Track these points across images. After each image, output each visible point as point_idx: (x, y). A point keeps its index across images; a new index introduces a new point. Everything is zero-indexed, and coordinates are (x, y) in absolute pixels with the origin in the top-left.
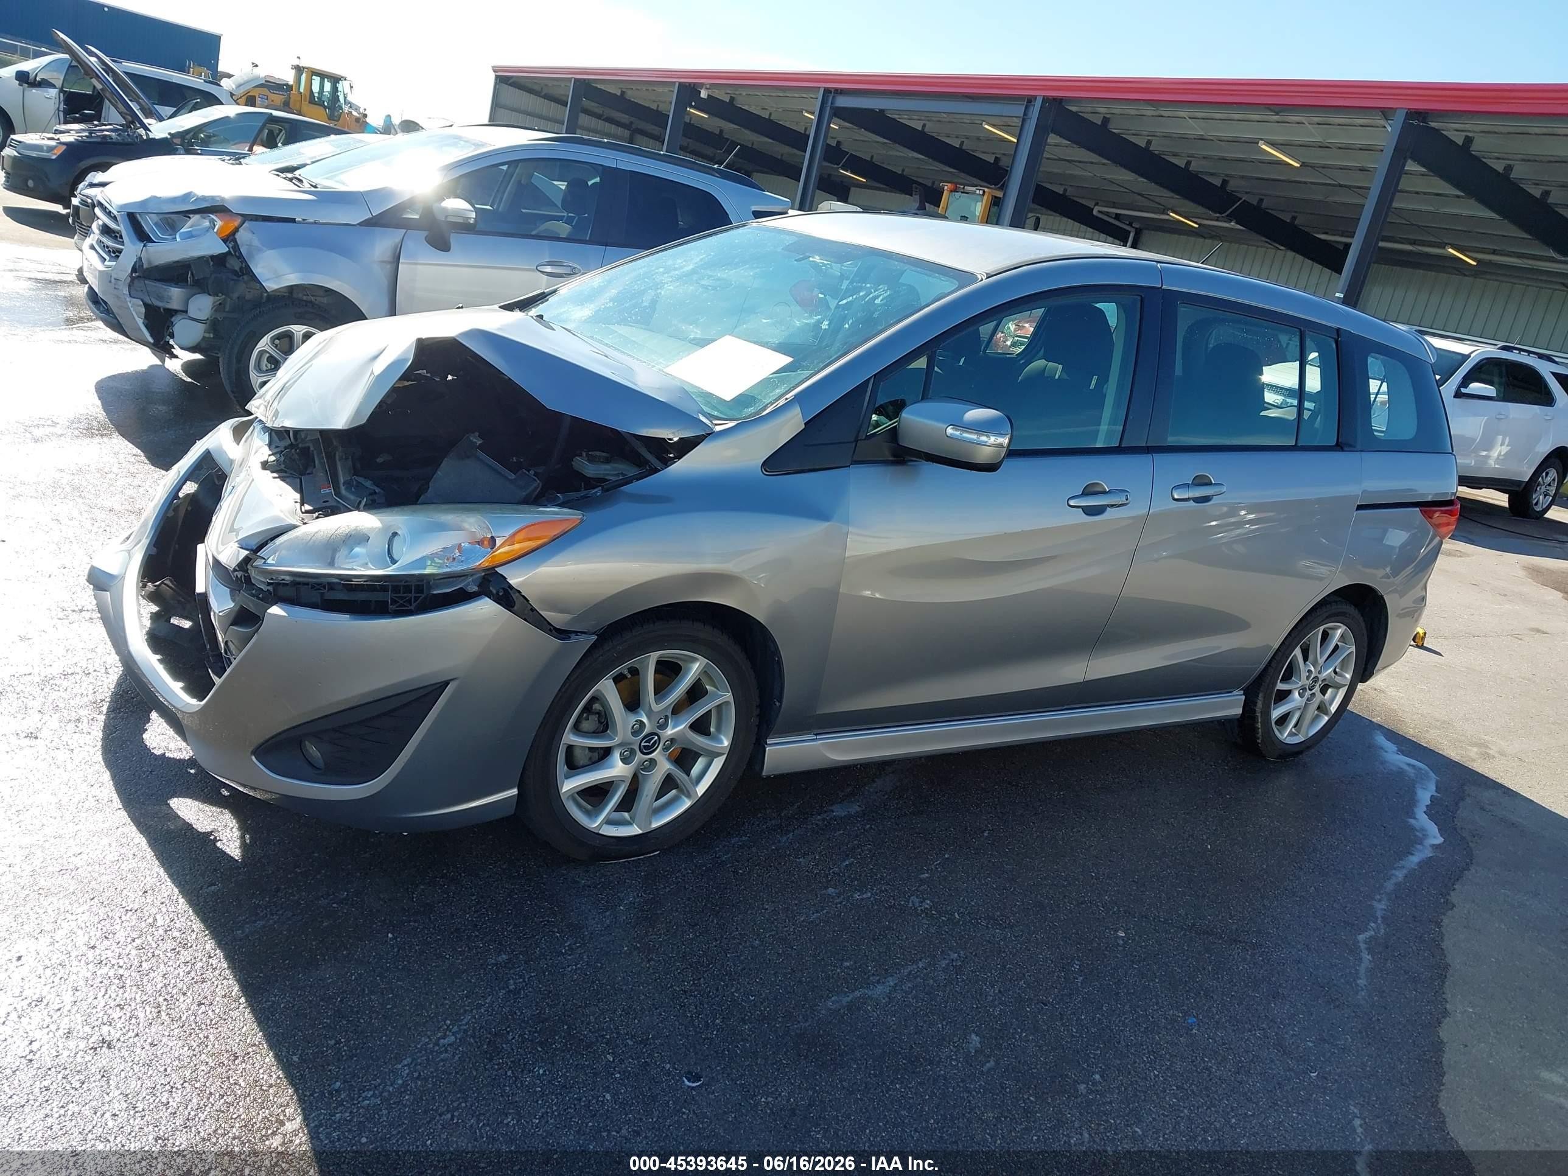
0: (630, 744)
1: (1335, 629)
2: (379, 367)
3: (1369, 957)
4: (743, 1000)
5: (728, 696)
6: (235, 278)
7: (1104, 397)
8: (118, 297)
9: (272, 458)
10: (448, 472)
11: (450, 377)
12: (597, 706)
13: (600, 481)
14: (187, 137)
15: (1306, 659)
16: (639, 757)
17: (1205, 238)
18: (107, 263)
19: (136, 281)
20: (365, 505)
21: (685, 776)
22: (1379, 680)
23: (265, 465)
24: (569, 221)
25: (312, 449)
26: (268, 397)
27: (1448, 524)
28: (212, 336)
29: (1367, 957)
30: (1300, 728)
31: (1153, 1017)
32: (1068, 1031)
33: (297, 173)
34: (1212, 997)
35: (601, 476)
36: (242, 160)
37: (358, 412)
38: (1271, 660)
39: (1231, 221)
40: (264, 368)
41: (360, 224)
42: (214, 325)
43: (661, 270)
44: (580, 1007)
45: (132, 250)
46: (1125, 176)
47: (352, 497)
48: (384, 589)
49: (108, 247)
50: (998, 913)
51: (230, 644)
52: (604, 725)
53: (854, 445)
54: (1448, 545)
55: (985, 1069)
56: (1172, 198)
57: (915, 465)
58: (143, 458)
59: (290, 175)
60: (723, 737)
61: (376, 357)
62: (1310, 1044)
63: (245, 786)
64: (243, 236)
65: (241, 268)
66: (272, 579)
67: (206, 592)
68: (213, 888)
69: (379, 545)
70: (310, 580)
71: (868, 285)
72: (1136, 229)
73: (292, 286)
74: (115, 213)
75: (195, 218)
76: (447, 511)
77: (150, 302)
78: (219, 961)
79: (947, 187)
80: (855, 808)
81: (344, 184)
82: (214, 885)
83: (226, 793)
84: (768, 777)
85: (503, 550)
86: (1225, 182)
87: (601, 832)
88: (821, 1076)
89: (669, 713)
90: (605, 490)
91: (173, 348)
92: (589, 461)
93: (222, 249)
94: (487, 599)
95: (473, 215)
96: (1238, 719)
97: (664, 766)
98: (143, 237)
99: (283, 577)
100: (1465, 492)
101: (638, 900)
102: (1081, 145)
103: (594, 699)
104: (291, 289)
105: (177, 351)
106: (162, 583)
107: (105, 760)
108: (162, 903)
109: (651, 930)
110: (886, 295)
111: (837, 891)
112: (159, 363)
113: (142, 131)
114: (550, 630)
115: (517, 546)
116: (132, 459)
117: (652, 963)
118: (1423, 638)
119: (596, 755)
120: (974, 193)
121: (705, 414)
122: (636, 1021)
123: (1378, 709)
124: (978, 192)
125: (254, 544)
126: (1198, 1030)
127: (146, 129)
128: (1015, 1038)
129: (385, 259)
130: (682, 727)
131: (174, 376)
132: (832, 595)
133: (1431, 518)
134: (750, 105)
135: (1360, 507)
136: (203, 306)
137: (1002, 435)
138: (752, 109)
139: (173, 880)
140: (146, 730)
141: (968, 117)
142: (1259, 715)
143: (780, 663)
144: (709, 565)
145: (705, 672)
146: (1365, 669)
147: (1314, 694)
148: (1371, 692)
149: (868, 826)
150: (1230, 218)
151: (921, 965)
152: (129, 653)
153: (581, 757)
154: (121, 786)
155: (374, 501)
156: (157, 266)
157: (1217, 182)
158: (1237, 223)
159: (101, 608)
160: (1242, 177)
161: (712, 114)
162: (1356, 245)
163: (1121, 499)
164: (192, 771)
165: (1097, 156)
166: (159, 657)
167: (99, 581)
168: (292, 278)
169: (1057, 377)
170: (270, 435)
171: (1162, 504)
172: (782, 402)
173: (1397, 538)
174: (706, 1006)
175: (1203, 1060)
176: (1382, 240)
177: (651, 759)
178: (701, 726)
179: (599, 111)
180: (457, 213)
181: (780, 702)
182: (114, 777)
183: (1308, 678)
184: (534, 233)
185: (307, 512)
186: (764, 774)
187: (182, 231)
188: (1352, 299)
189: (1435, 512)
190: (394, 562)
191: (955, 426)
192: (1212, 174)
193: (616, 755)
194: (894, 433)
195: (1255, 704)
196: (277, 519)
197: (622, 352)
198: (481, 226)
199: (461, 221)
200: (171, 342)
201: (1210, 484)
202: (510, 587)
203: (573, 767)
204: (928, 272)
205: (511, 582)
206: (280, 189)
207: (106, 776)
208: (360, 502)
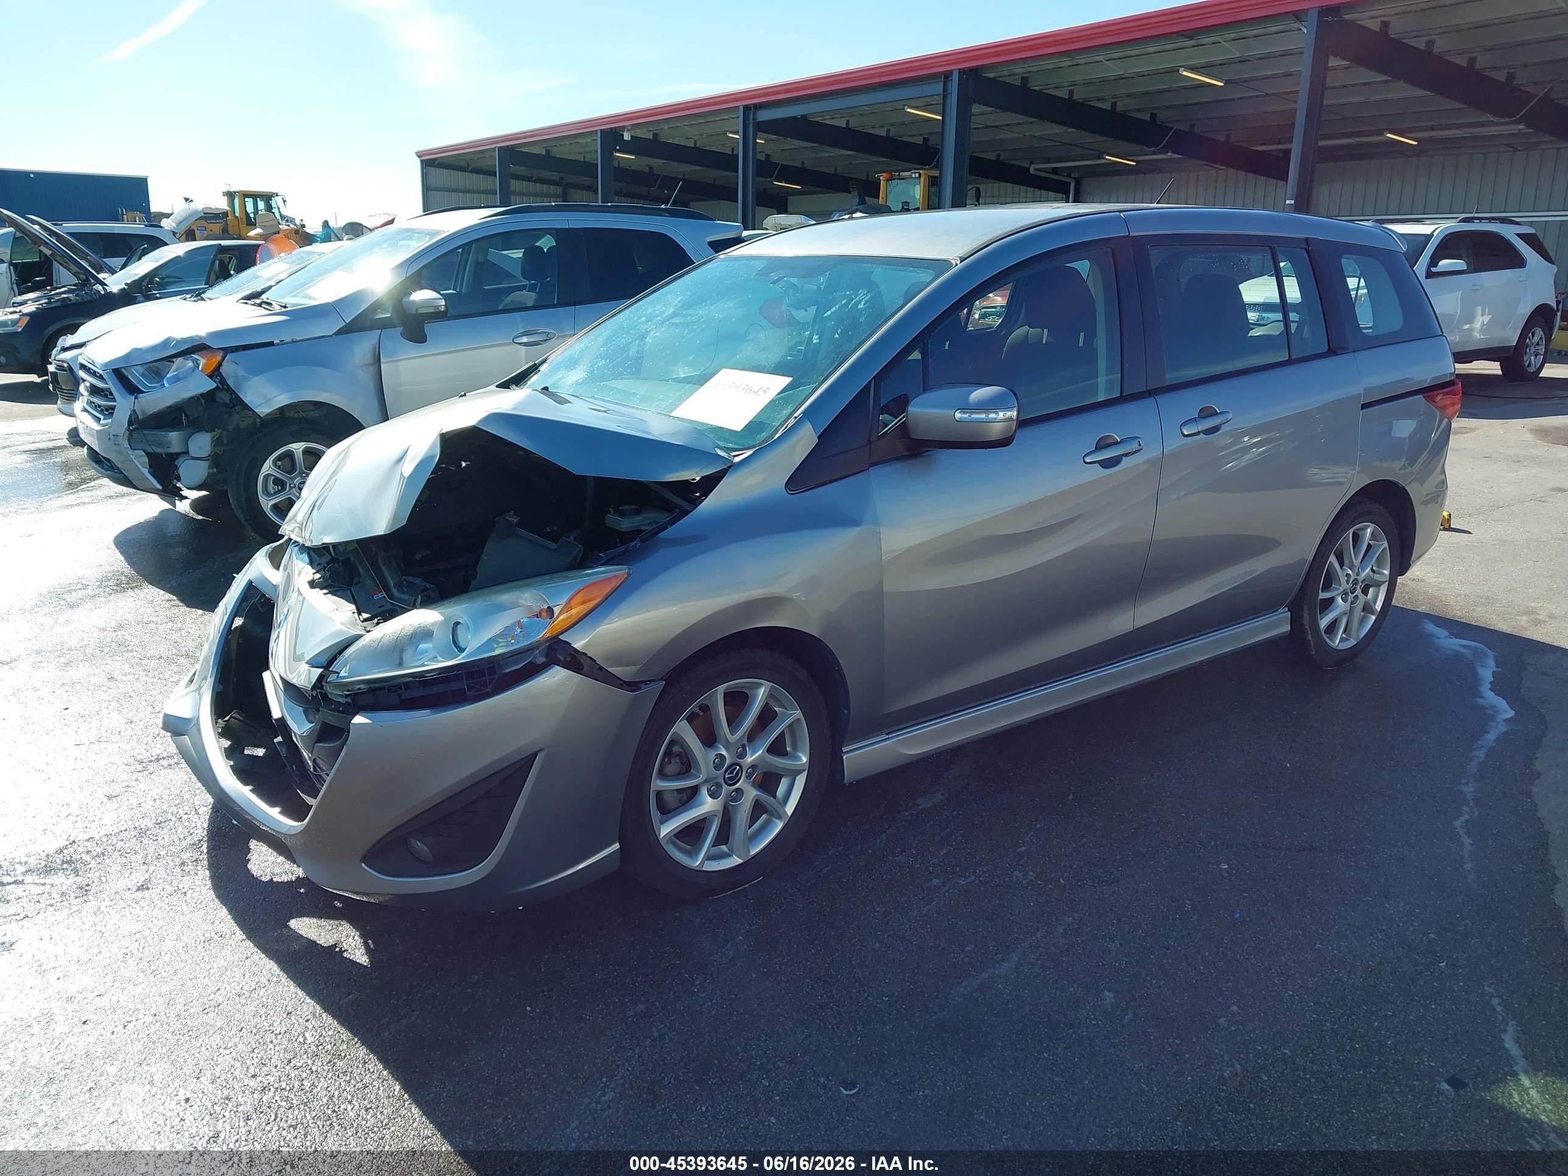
0: (715, 778)
1: (1365, 528)
2: (408, 468)
3: (1470, 841)
4: (877, 1003)
5: (798, 714)
6: (227, 410)
7: (1095, 351)
8: (120, 453)
9: (318, 576)
10: (493, 554)
11: (464, 464)
12: (676, 749)
13: (636, 533)
14: (143, 284)
15: (1342, 565)
16: (726, 789)
17: (1145, 174)
18: (102, 422)
19: (135, 435)
20: (421, 603)
21: (772, 799)
22: (1416, 570)
23: (312, 584)
24: (532, 289)
25: (352, 559)
26: (299, 518)
27: (1453, 404)
28: (215, 470)
29: (1467, 841)
30: (1350, 632)
31: (1274, 940)
32: (1196, 969)
33: (264, 297)
34: (1327, 909)
35: (635, 529)
36: (203, 295)
37: (396, 516)
38: (1308, 572)
39: (1167, 152)
40: (272, 491)
41: (335, 334)
42: (215, 459)
43: (643, 319)
44: (725, 1040)
45: (124, 405)
46: (1053, 130)
47: (406, 597)
48: (458, 678)
49: (99, 406)
50: (1101, 871)
51: (318, 760)
52: (687, 766)
53: (868, 447)
54: (1458, 423)
55: (1125, 1021)
56: (1105, 141)
57: (928, 456)
58: (177, 602)
59: (258, 301)
60: (800, 754)
61: (400, 460)
62: (1432, 936)
63: (357, 893)
64: (227, 369)
65: (231, 400)
66: (348, 691)
67: (283, 717)
68: (351, 997)
69: (443, 637)
70: (384, 684)
71: (848, 293)
72: (1075, 178)
73: (282, 408)
74: (101, 372)
75: (178, 361)
76: (502, 592)
77: (151, 451)
78: (375, 1065)
79: (883, 177)
80: (939, 797)
81: (310, 298)
82: (350, 994)
83: (339, 905)
84: (851, 784)
85: (562, 618)
86: (1153, 116)
87: (703, 869)
88: (970, 1060)
89: (745, 742)
90: (643, 541)
91: (182, 490)
92: (620, 516)
93: (211, 385)
94: (556, 667)
95: (443, 302)
96: (1288, 636)
97: (751, 793)
98: (132, 390)
99: (358, 687)
100: (1463, 368)
101: (754, 927)
102: (1005, 108)
103: (672, 742)
104: (282, 410)
105: (185, 492)
106: (231, 717)
107: (218, 896)
108: (308, 1021)
109: (773, 953)
110: (867, 298)
111: (941, 881)
112: (170, 507)
113: (99, 287)
114: (621, 685)
115: (574, 611)
116: (167, 605)
117: (783, 984)
118: (1449, 520)
119: (684, 797)
120: (910, 177)
121: (721, 448)
122: (782, 1043)
123: (1420, 598)
124: (913, 175)
125: (323, 660)
126: (1320, 944)
127: (103, 284)
128: (1146, 987)
129: (367, 362)
130: (761, 752)
131: (184, 516)
132: (877, 595)
133: (1434, 401)
134: (673, 138)
135: (1364, 406)
136: (202, 444)
137: (1010, 408)
138: (676, 141)
139: (312, 997)
140: (249, 860)
141: (890, 104)
142: (1307, 627)
143: (840, 672)
144: (756, 592)
145: (771, 695)
146: (1401, 562)
147: (1356, 596)
148: (1410, 582)
149: (955, 813)
150: (1165, 150)
151: (1039, 935)
152: (221, 789)
153: (670, 800)
154: (240, 918)
155: (429, 597)
156: (151, 415)
157: (1146, 117)
158: (1174, 152)
159: (183, 752)
160: (1169, 107)
161: (639, 154)
162: (1296, 149)
163: (1135, 446)
164: (302, 890)
165: (1023, 117)
166: (250, 787)
167: (175, 727)
168: (282, 400)
169: (1044, 342)
170: (309, 555)
171: (1175, 442)
172: (792, 421)
173: (1404, 428)
174: (844, 1015)
175: (1332, 971)
176: (1321, 139)
177: (736, 789)
178: (777, 748)
179: (528, 174)
180: (426, 303)
181: (848, 709)
182: (230, 911)
183: (1348, 582)
184: (500, 308)
185: (365, 620)
186: (846, 782)
187: (168, 376)
188: (1303, 205)
189: (1437, 395)
190: (462, 650)
191: (963, 409)
192: (1139, 110)
193: (704, 792)
194: (904, 428)
195: (1302, 618)
196: (340, 632)
197: (630, 407)
198: (451, 313)
199: (432, 310)
200: (179, 485)
201: (1216, 414)
202: (576, 650)
203: (667, 812)
204: (904, 268)
205: (575, 646)
206: (250, 316)
207: (224, 912)
208: (415, 600)
